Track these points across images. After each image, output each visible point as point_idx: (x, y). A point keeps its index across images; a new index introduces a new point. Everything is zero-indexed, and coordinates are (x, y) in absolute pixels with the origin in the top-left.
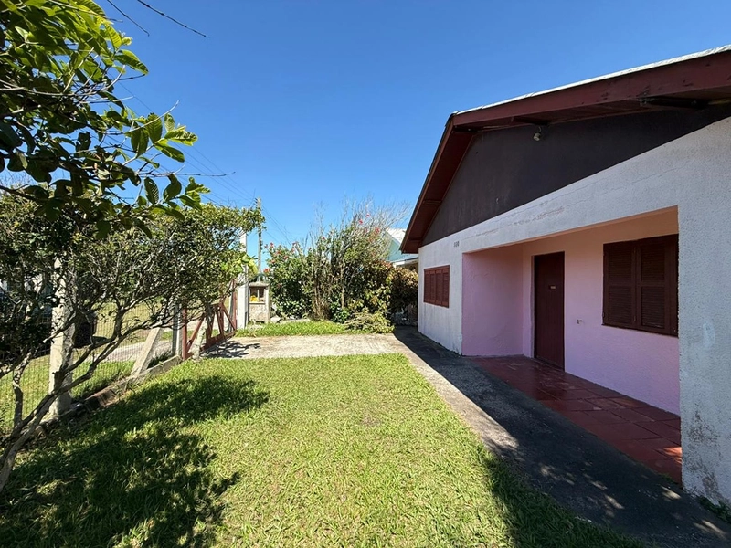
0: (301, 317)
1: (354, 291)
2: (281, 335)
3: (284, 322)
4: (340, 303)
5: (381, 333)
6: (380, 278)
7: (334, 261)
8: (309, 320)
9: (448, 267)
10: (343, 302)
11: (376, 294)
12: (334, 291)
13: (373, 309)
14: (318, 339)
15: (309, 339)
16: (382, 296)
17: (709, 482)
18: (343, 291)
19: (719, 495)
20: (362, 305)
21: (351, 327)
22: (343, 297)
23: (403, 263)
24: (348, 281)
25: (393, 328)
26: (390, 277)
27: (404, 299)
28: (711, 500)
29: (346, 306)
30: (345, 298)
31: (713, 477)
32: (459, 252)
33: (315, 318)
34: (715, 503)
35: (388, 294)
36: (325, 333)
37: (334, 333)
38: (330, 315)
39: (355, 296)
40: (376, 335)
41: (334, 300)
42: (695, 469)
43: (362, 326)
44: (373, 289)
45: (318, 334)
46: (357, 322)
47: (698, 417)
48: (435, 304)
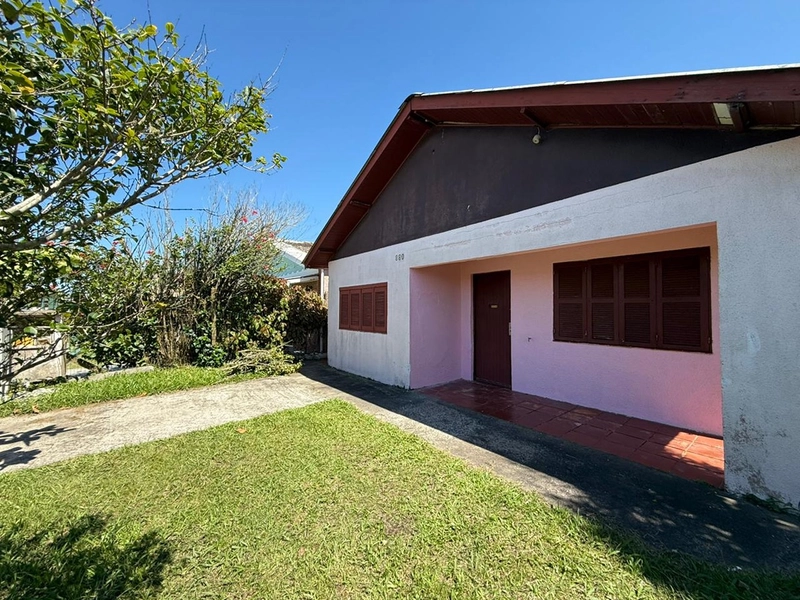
0: (133, 364)
1: (233, 319)
2: (104, 399)
3: (101, 377)
4: (210, 337)
5: (283, 374)
6: (272, 300)
7: (198, 275)
8: (152, 368)
9: (384, 286)
10: (214, 336)
11: (267, 322)
12: (200, 320)
13: (264, 343)
14: (185, 397)
15: (167, 399)
16: (276, 324)
17: (755, 480)
18: (215, 319)
19: (766, 489)
20: (246, 338)
21: (236, 371)
22: (214, 329)
23: (298, 281)
24: (223, 304)
25: (299, 365)
26: (286, 299)
27: (305, 326)
28: (757, 495)
29: (219, 340)
30: (218, 330)
31: (759, 473)
32: (405, 267)
33: (165, 363)
34: (763, 497)
35: (284, 321)
36: (193, 385)
37: (210, 383)
38: (191, 356)
39: (234, 326)
40: (277, 379)
41: (200, 333)
42: (740, 469)
43: (254, 368)
44: (263, 314)
45: (180, 389)
46: (247, 364)
47: (743, 420)
48: (361, 330)
